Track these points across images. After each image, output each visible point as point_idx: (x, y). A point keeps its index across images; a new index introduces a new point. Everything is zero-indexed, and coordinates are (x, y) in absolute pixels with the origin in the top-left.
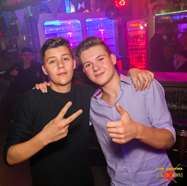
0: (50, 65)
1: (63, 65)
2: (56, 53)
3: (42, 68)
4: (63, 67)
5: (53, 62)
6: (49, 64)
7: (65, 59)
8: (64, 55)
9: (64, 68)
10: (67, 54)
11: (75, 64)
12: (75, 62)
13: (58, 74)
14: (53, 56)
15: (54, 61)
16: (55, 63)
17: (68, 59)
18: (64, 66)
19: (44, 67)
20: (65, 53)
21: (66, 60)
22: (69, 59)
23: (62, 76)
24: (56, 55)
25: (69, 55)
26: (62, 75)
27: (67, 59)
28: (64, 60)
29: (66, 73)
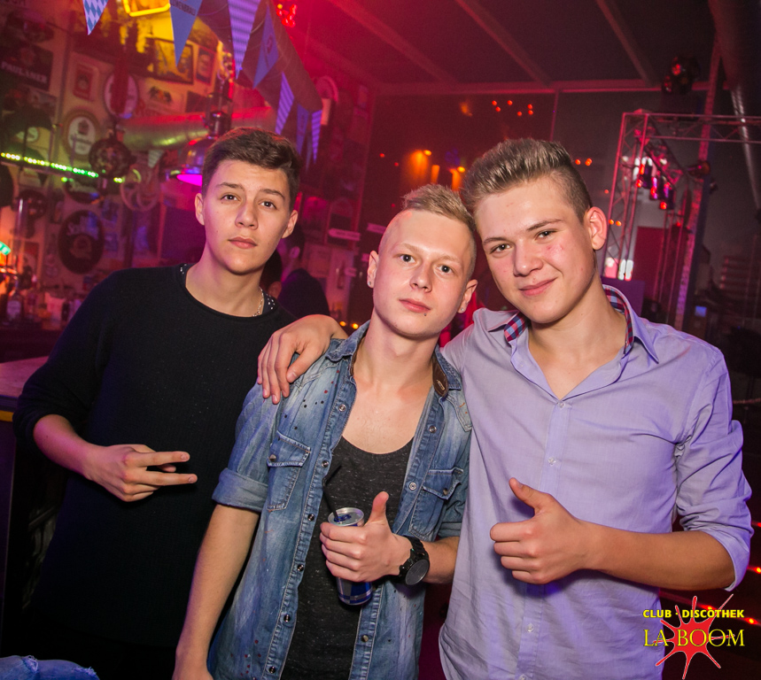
0: (219, 202)
1: (255, 218)
2: (247, 178)
3: (196, 198)
4: (252, 225)
5: (230, 197)
6: (218, 199)
7: (268, 204)
8: (268, 191)
9: (253, 227)
10: (277, 193)
11: (291, 225)
12: (295, 218)
13: (232, 238)
14: (236, 183)
15: (233, 197)
16: (235, 203)
17: (275, 206)
18: (254, 223)
19: (203, 198)
20: (272, 188)
21: (269, 206)
22: (278, 207)
23: (240, 247)
24: (245, 183)
25: (283, 197)
26: (240, 244)
27: (272, 206)
28: (263, 204)
29: (253, 244)
